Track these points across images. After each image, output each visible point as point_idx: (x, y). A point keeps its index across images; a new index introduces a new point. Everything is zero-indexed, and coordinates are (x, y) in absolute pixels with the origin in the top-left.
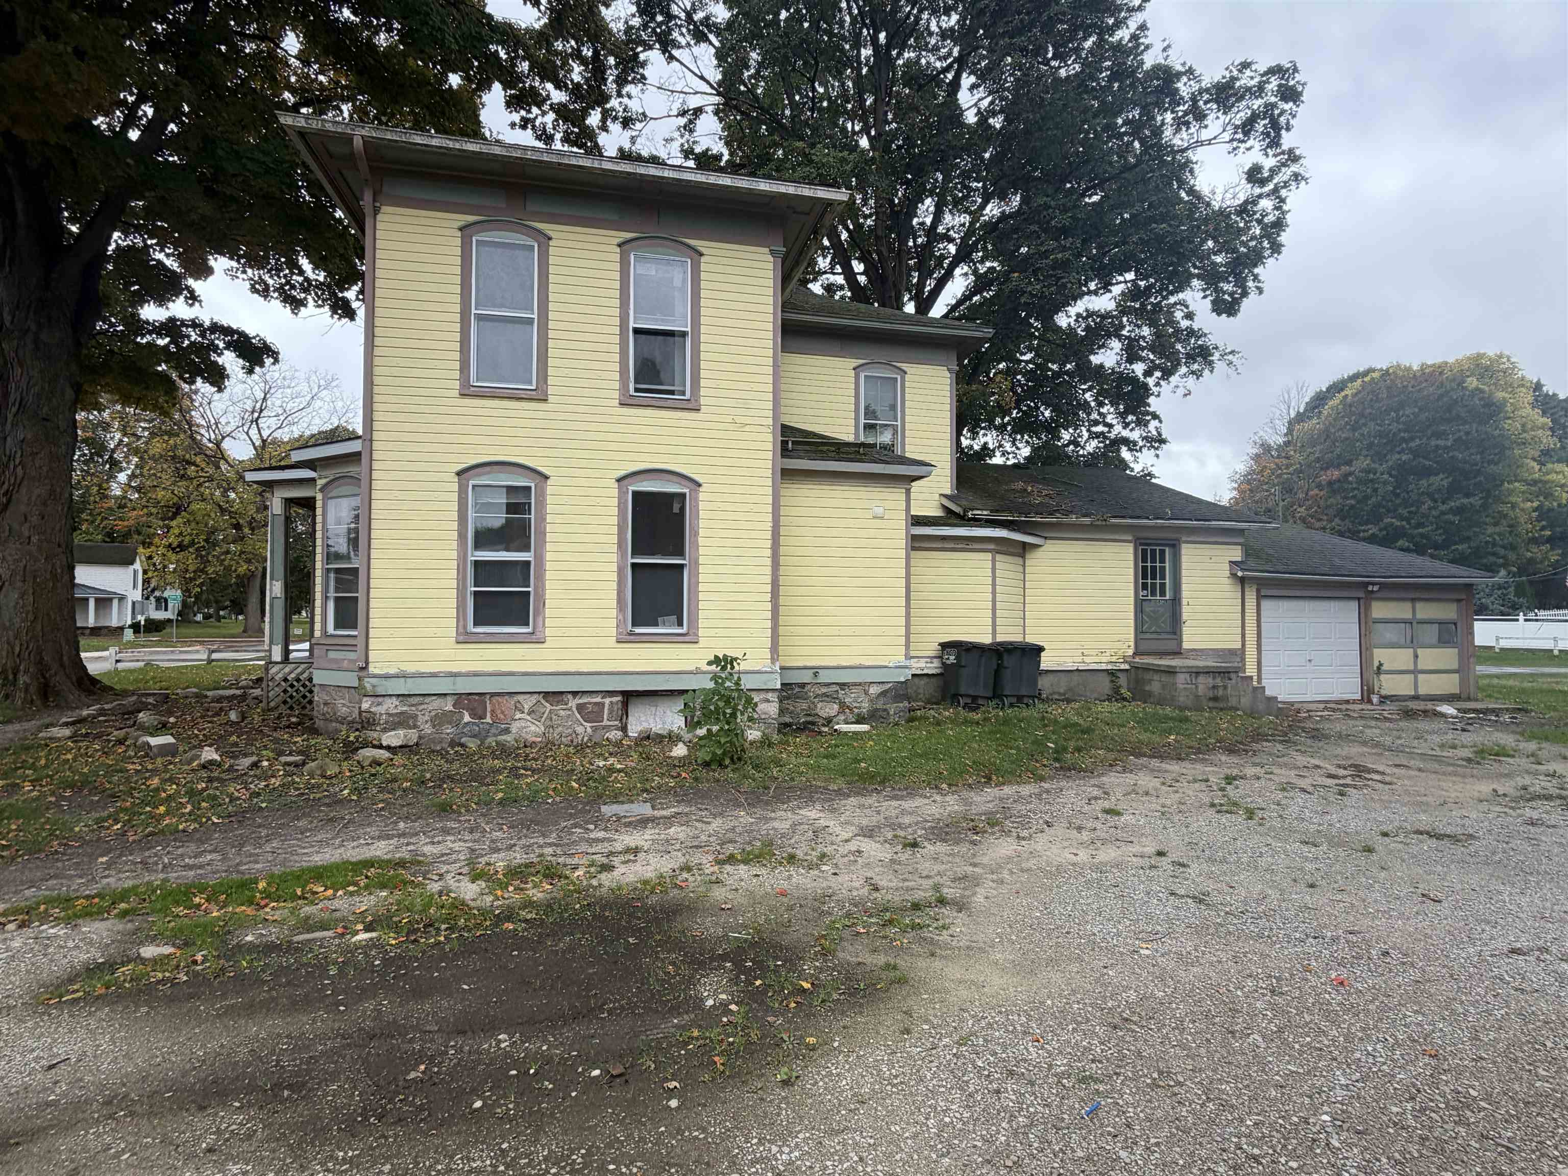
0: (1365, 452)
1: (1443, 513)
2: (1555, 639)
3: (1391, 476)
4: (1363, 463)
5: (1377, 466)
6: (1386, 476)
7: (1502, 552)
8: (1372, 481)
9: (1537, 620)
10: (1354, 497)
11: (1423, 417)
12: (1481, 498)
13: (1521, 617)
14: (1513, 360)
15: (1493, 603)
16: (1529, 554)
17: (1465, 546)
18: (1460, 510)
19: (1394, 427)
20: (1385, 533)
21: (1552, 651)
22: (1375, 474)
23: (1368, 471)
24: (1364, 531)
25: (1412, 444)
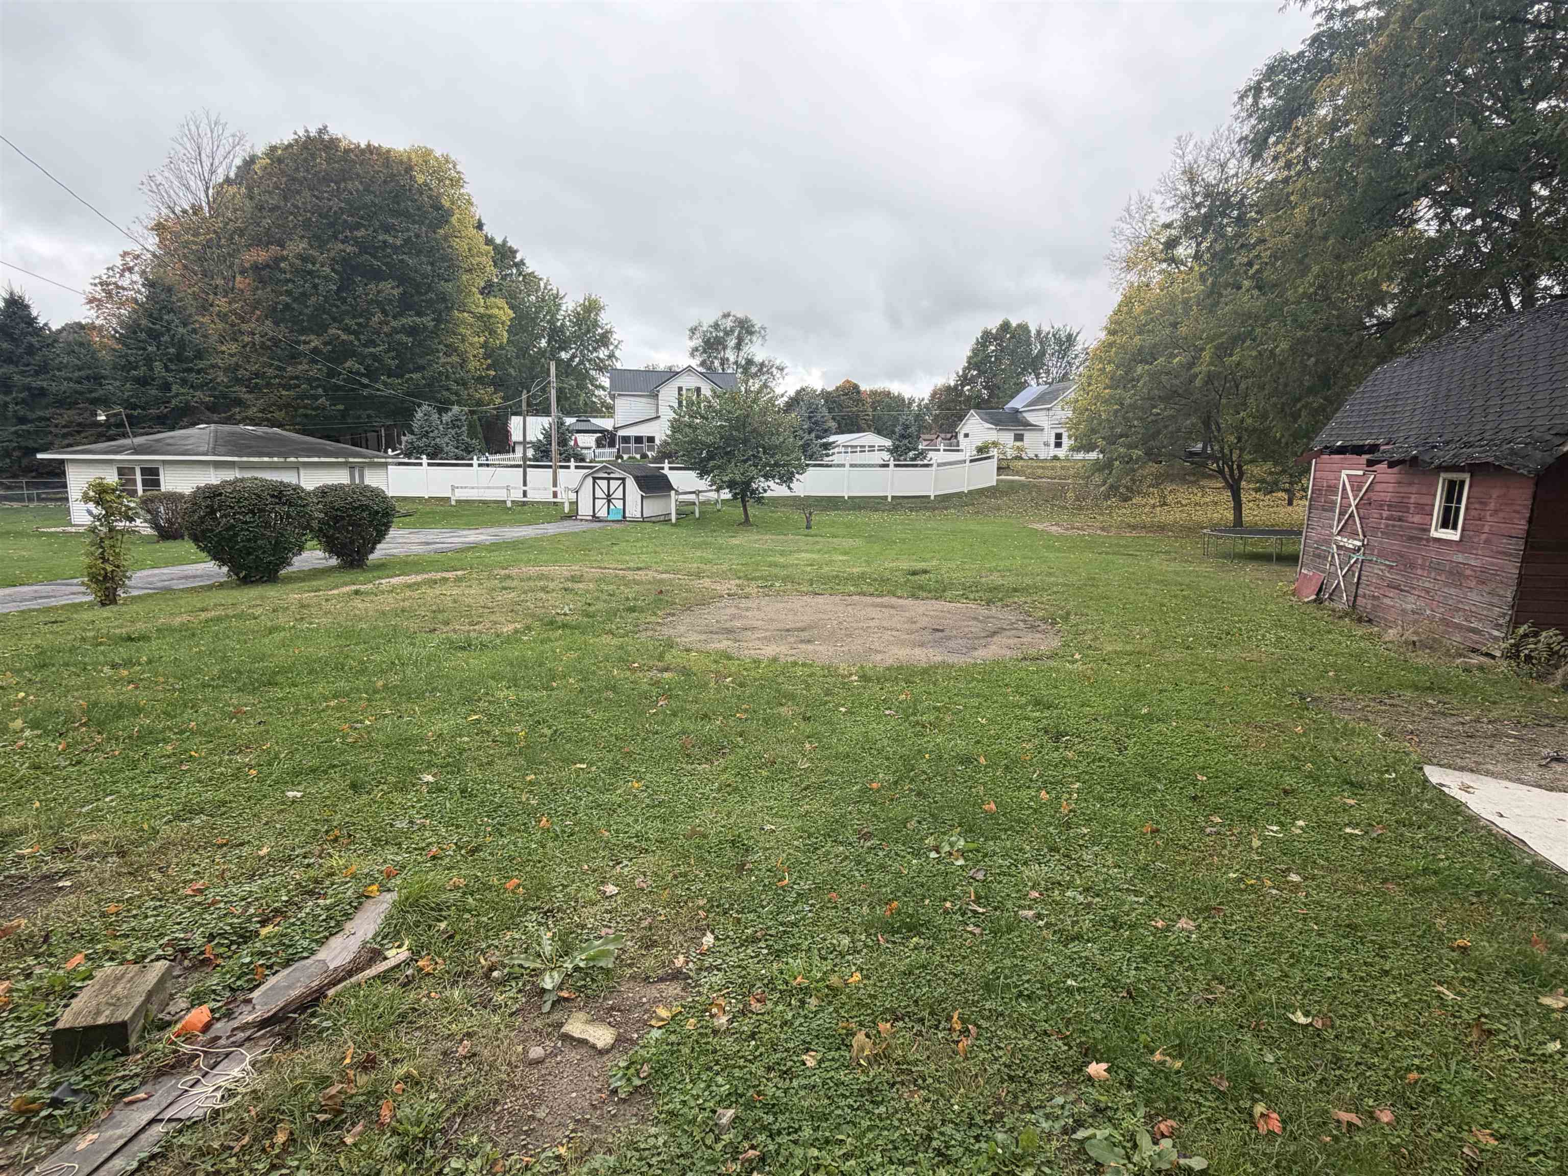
0: (299, 230)
1: (395, 331)
2: (508, 488)
3: (333, 270)
4: (297, 246)
5: (316, 254)
6: (327, 270)
7: (455, 387)
8: (310, 273)
9: (488, 465)
10: (289, 293)
11: (368, 199)
12: (433, 320)
13: (475, 462)
14: (459, 168)
15: (447, 444)
16: (478, 395)
17: (419, 375)
18: (412, 331)
19: (335, 204)
20: (329, 348)
21: (505, 502)
22: (314, 264)
23: (304, 259)
24: (305, 343)
25: (359, 234)
